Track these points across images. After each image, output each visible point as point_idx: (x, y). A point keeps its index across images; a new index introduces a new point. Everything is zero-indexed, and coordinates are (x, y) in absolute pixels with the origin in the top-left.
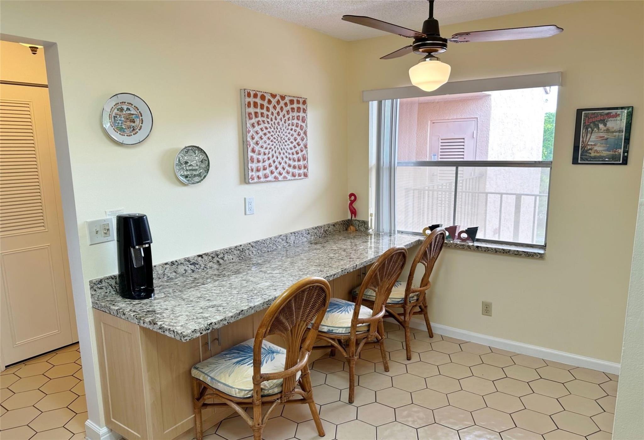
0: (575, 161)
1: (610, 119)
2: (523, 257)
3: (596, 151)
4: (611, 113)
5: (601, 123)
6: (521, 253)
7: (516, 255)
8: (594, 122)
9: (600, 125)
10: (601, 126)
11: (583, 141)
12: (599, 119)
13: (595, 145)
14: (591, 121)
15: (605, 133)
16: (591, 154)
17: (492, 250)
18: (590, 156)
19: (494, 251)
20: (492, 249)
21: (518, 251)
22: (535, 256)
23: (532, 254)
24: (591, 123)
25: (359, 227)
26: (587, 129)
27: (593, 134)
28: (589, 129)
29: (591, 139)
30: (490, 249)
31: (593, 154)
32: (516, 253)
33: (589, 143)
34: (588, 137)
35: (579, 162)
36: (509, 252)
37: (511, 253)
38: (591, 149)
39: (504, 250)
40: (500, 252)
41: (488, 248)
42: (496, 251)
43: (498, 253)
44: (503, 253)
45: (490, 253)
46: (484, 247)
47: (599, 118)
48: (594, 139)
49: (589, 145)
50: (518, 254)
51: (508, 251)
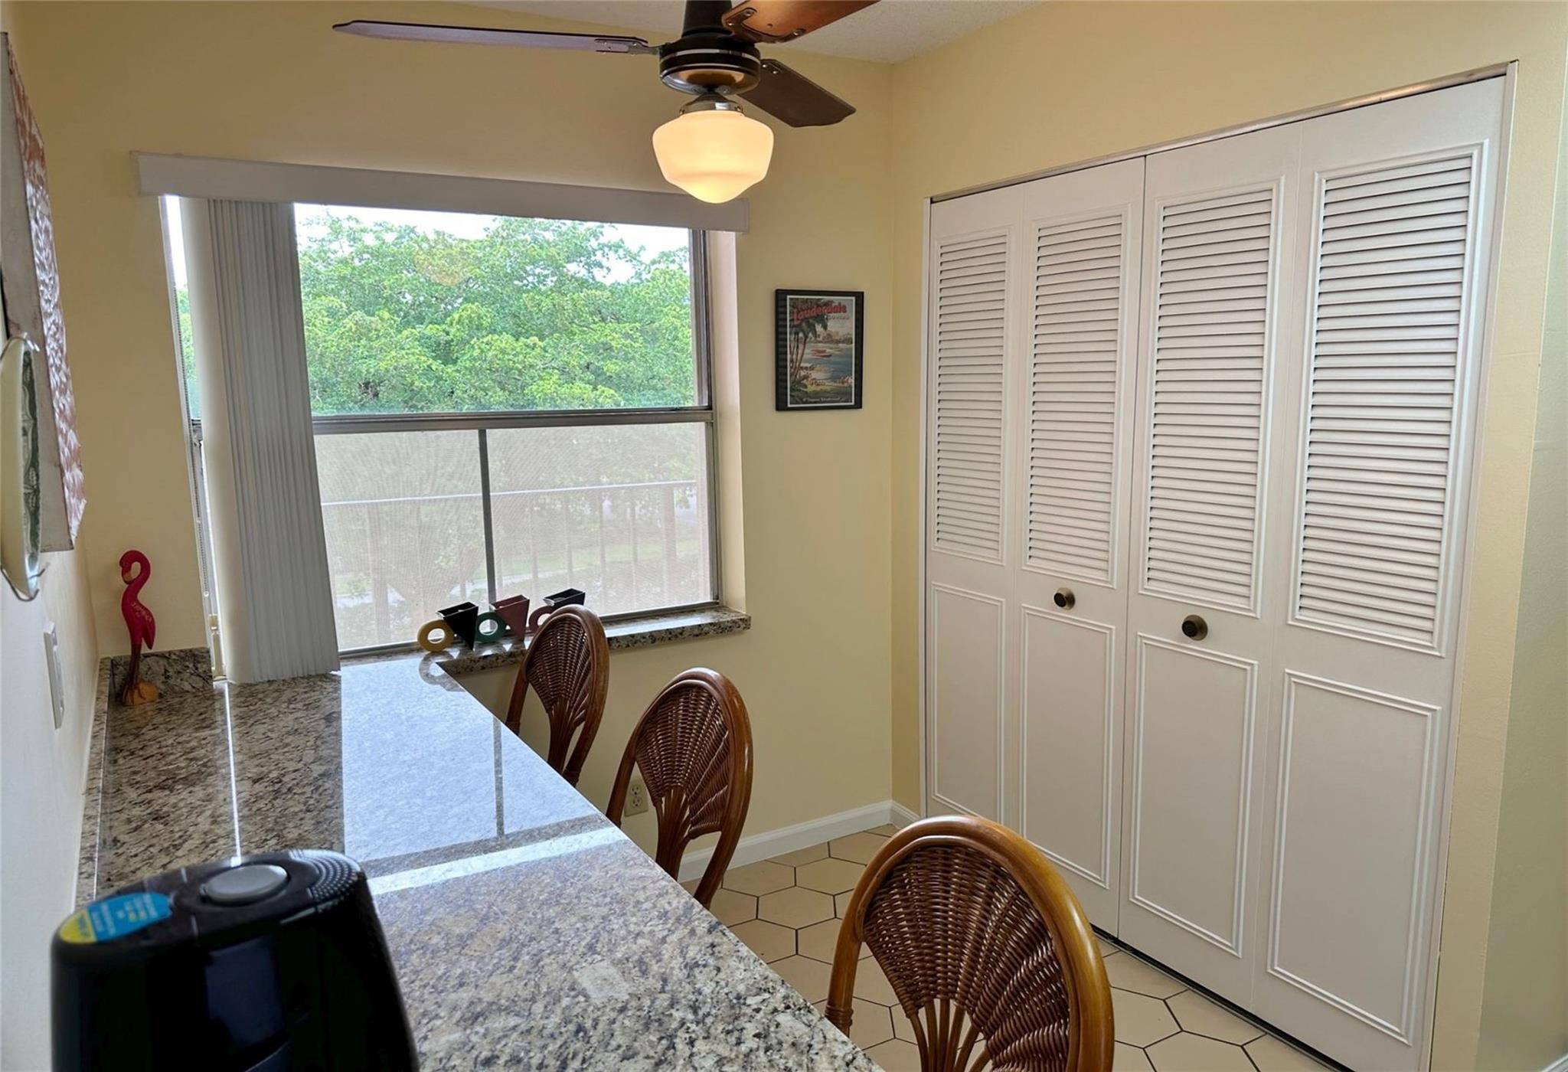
0: (781, 406)
1: (831, 315)
2: (712, 637)
3: (815, 382)
4: (832, 302)
5: (818, 322)
6: (707, 629)
7: (697, 635)
8: (806, 320)
9: (816, 325)
10: (819, 328)
11: (792, 361)
12: (815, 314)
13: (811, 368)
14: (802, 317)
15: (826, 342)
16: (806, 387)
17: (642, 640)
18: (806, 392)
19: (650, 641)
20: (643, 636)
21: (700, 625)
22: (735, 629)
23: (730, 625)
24: (802, 320)
25: (172, 682)
26: (797, 333)
27: (807, 345)
28: (801, 335)
29: (805, 356)
30: (639, 638)
31: (810, 389)
32: (696, 631)
33: (802, 365)
34: (800, 351)
35: (789, 406)
36: (681, 634)
37: (686, 634)
38: (806, 377)
39: (669, 631)
40: (663, 638)
41: (633, 636)
42: (654, 638)
43: (657, 642)
44: (670, 639)
45: (640, 648)
46: (624, 637)
47: (814, 312)
48: (810, 356)
49: (802, 368)
50: (700, 634)
51: (679, 631)
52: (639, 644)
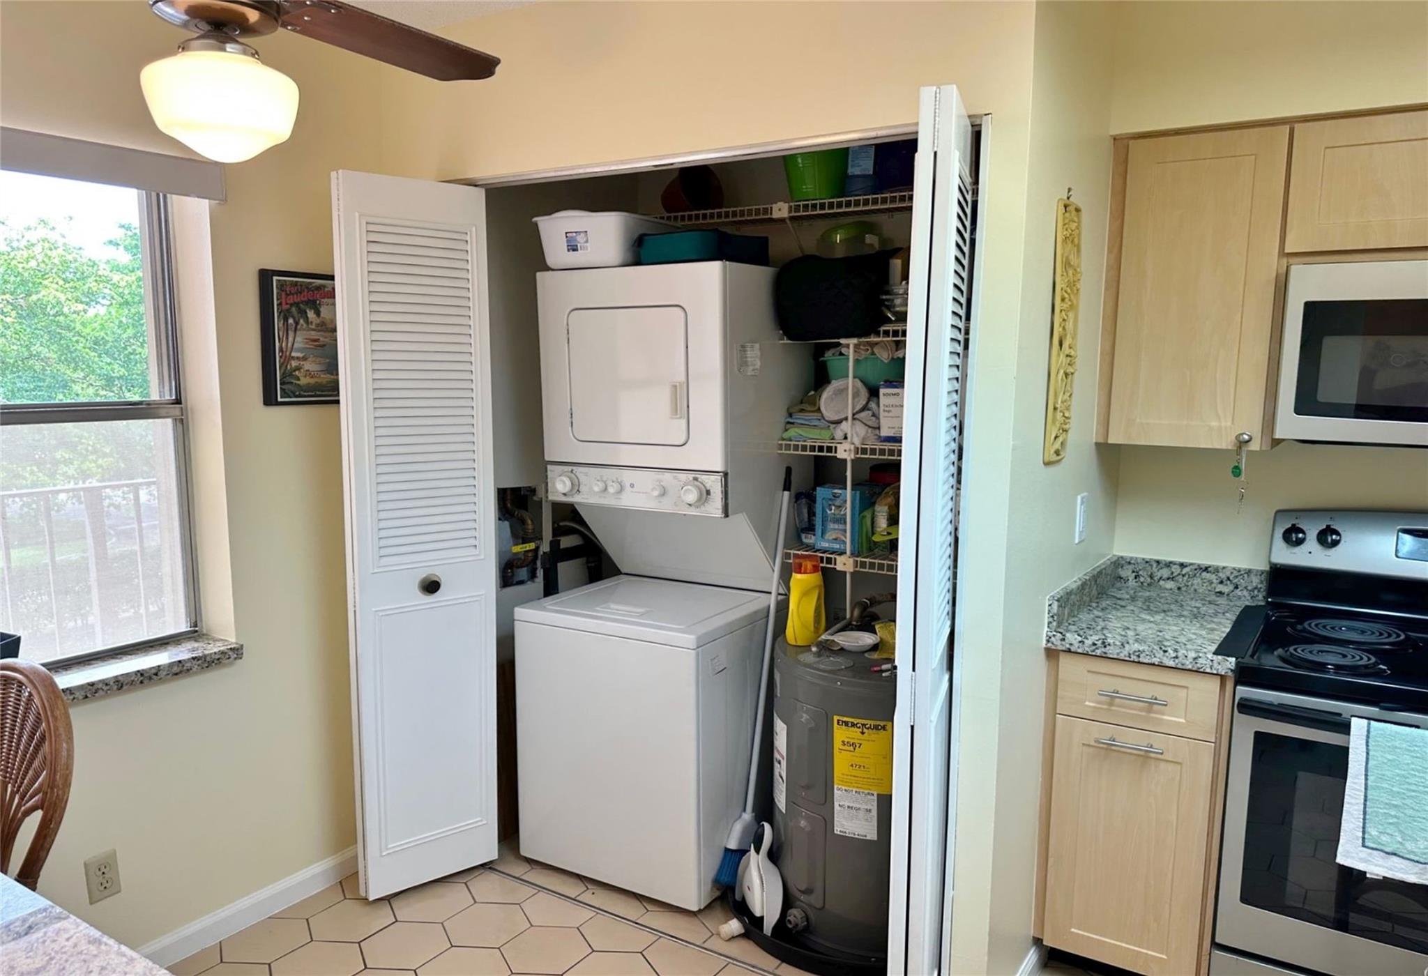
0: (269, 399)
1: (326, 300)
2: (196, 673)
3: (309, 374)
4: (324, 286)
5: (311, 309)
6: (189, 665)
7: (176, 674)
8: (297, 304)
9: (308, 311)
10: (311, 314)
11: (281, 350)
12: (306, 299)
13: (304, 359)
14: (291, 301)
15: (319, 331)
16: (299, 379)
17: (105, 688)
18: (299, 385)
19: (115, 687)
20: (105, 682)
21: (180, 662)
22: (224, 661)
23: (217, 657)
24: (292, 305)
26: (286, 319)
27: (298, 333)
28: (291, 321)
29: (296, 345)
30: (100, 686)
31: (304, 381)
32: (176, 669)
33: (293, 354)
34: (291, 339)
35: (279, 399)
36: (156, 674)
37: (162, 674)
38: (298, 368)
39: (141, 673)
40: (132, 683)
42: (120, 684)
43: (125, 687)
44: (141, 682)
45: (102, 697)
46: (81, 687)
47: (305, 296)
48: (301, 345)
49: (293, 358)
50: (181, 672)
51: (154, 671)
52: (101, 692)
